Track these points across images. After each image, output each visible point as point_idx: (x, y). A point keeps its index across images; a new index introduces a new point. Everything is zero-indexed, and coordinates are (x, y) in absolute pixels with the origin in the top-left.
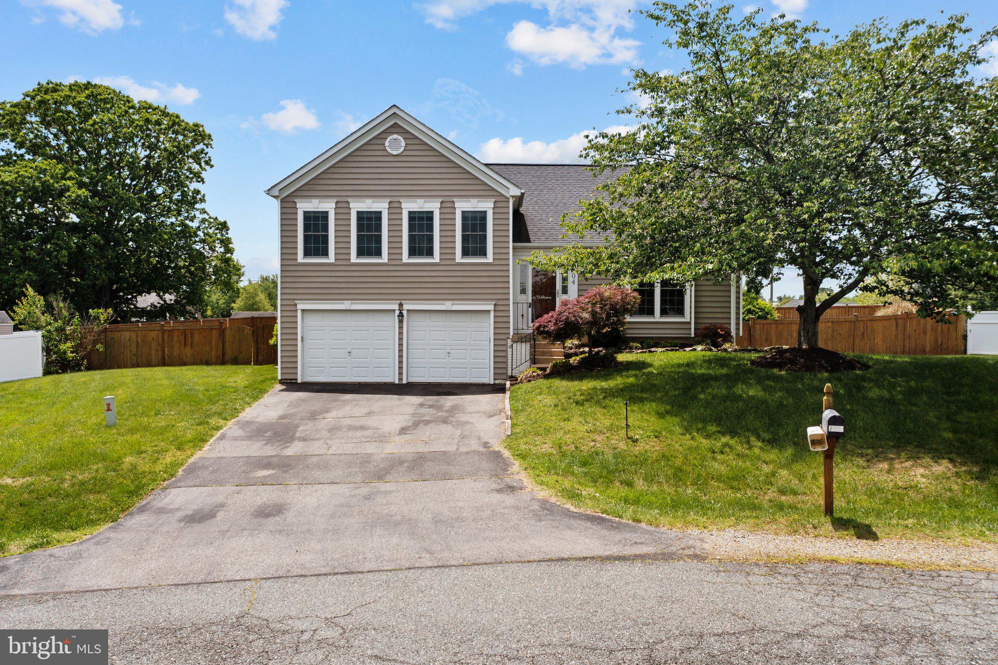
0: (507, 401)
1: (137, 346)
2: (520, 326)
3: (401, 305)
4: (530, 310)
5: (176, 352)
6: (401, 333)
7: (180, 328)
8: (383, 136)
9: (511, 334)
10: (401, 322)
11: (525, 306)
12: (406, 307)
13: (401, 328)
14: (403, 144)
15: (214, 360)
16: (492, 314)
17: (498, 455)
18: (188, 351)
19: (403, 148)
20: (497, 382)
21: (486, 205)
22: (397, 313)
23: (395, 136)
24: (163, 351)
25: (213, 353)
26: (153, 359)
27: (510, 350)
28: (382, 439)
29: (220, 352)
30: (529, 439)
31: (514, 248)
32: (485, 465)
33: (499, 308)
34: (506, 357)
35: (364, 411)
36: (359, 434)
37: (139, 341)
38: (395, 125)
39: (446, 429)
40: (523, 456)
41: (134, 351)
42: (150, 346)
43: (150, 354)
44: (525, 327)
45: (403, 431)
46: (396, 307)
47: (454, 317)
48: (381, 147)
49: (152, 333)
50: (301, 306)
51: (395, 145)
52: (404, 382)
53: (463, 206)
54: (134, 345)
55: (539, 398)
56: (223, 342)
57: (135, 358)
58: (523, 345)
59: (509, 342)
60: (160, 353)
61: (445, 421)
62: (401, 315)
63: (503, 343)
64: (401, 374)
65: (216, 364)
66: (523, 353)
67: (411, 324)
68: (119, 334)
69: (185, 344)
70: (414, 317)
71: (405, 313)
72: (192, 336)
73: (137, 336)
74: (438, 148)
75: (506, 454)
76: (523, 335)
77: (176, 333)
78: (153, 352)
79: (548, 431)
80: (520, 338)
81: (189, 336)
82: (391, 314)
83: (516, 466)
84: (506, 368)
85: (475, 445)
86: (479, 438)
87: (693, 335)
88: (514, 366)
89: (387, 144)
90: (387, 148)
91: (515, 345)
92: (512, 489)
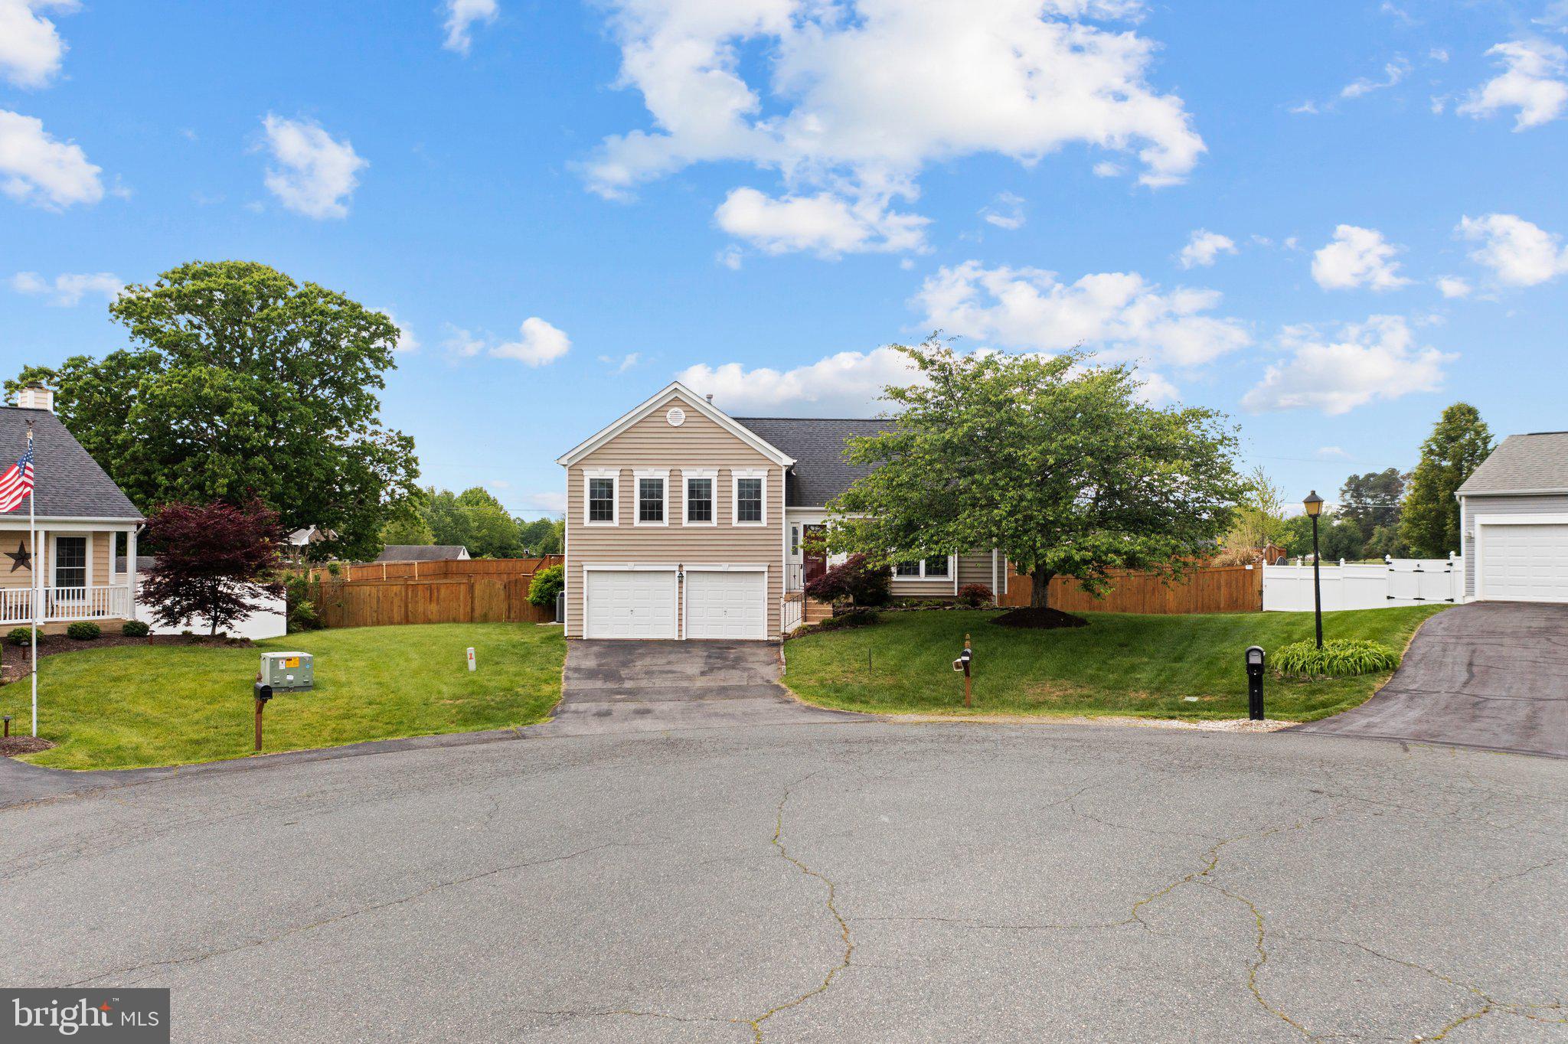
0: (782, 652)
1: (378, 602)
2: (792, 586)
3: (681, 566)
4: (802, 570)
5: (421, 609)
6: (680, 593)
7: (425, 582)
8: (665, 409)
9: (784, 593)
10: (681, 582)
11: (797, 567)
12: (685, 568)
13: (681, 587)
14: (683, 416)
15: (462, 617)
16: (766, 574)
17: (778, 686)
18: (433, 607)
19: (682, 422)
20: (771, 638)
21: (760, 474)
22: (677, 574)
23: (676, 409)
24: (406, 606)
25: (461, 610)
26: (396, 616)
27: (783, 609)
28: (690, 678)
29: (468, 609)
30: (800, 676)
31: (787, 511)
32: (769, 692)
33: (772, 569)
34: (779, 615)
35: (664, 661)
36: (670, 675)
37: (381, 595)
38: (676, 399)
39: (736, 673)
40: (796, 687)
41: (375, 607)
42: (392, 602)
43: (392, 611)
44: (797, 587)
45: (703, 673)
46: (676, 568)
47: (730, 578)
48: (663, 419)
49: (395, 587)
50: (586, 568)
51: (676, 417)
52: (684, 638)
53: (739, 474)
54: (375, 601)
55: (808, 650)
56: (473, 598)
57: (375, 615)
58: (795, 603)
59: (782, 600)
60: (403, 609)
61: (733, 668)
62: (681, 576)
63: (776, 601)
64: (680, 631)
65: (464, 622)
66: (795, 611)
67: (689, 583)
68: (358, 589)
69: (431, 600)
70: (694, 578)
71: (684, 574)
72: (438, 591)
73: (378, 591)
74: (717, 422)
75: (784, 686)
76: (796, 595)
77: (420, 587)
78: (396, 609)
79: (814, 672)
80: (792, 597)
81: (435, 591)
82: (672, 574)
83: (790, 692)
84: (779, 625)
85: (760, 681)
86: (763, 678)
87: (956, 594)
88: (787, 624)
89: (668, 416)
90: (669, 420)
91: (787, 604)
92: (788, 702)
